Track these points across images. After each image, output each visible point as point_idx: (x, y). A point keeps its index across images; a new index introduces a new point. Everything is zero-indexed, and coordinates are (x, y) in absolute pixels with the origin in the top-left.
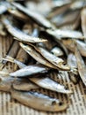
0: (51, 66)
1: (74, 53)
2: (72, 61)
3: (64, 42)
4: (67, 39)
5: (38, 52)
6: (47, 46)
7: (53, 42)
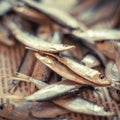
0: (82, 82)
1: (114, 61)
2: (113, 73)
3: (100, 46)
4: (103, 42)
5: (62, 64)
6: (75, 54)
7: (83, 48)
